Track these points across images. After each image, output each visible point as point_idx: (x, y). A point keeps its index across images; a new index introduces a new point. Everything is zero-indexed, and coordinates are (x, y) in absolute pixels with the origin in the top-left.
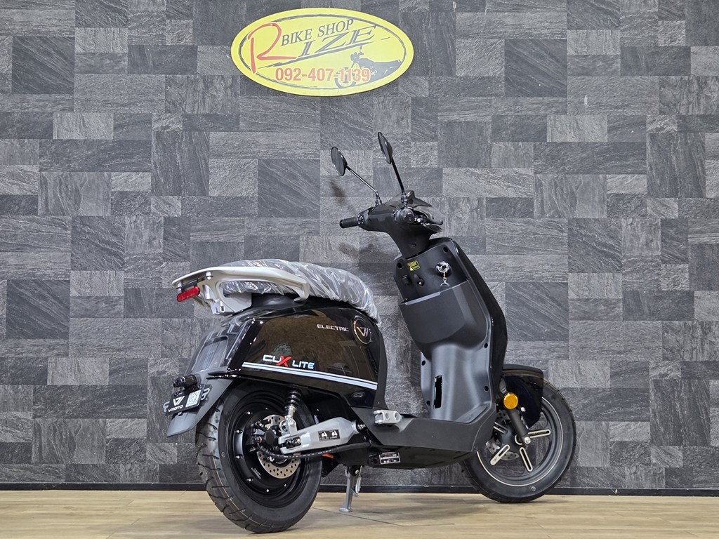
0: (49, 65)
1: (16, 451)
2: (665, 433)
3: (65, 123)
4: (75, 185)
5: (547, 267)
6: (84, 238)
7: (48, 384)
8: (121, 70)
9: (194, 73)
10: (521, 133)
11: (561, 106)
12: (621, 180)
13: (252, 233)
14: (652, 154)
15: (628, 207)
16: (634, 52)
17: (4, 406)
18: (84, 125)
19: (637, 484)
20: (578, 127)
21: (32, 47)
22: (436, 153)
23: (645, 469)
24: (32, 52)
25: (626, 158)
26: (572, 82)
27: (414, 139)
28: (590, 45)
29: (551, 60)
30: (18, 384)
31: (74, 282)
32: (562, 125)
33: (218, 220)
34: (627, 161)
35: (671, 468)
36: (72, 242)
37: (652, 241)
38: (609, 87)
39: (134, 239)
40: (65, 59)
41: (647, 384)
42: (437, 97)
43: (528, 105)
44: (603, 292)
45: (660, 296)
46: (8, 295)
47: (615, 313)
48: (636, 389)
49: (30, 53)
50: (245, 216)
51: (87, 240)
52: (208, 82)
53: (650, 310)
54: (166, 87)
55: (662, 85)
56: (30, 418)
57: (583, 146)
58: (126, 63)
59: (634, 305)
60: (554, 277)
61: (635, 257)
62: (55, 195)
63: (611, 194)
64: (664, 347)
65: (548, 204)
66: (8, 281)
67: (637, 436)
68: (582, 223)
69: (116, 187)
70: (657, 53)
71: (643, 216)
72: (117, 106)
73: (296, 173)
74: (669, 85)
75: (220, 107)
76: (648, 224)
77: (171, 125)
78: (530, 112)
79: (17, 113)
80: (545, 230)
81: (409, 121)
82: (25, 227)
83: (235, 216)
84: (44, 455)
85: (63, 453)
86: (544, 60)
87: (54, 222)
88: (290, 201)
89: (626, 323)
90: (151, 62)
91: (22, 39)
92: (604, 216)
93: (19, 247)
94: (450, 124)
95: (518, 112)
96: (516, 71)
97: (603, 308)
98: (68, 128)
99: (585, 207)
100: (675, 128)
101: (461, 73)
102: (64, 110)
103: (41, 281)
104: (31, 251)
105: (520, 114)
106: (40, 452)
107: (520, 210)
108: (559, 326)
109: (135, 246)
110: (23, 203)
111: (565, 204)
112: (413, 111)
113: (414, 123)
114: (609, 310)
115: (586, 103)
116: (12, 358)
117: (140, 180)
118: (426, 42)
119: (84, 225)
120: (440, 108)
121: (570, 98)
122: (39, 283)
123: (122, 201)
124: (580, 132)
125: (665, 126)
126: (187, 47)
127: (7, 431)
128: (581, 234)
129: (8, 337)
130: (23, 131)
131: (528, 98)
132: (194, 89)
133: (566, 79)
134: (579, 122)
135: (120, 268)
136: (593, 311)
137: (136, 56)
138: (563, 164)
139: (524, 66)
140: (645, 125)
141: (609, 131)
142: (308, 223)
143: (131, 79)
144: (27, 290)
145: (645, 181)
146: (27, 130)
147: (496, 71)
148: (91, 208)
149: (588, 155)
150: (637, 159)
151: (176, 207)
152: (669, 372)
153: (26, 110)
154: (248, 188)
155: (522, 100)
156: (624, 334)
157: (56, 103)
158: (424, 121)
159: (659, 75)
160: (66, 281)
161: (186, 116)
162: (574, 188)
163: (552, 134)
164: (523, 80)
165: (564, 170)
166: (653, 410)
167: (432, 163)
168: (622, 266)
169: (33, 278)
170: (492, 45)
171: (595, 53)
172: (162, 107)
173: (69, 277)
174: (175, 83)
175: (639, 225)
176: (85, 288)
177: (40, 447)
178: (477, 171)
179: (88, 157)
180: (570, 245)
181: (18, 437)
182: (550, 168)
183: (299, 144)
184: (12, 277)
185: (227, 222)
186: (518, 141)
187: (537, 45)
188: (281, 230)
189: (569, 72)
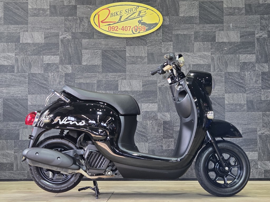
0: (18, 13)
1: (8, 166)
2: (264, 156)
3: (25, 36)
4: (29, 61)
5: (216, 91)
6: (33, 82)
7: (20, 140)
8: (47, 15)
9: (76, 16)
10: (206, 38)
11: (221, 27)
12: (245, 57)
13: (100, 79)
14: (258, 46)
15: (248, 67)
16: (250, 5)
17: (2, 148)
18: (32, 37)
19: (253, 176)
20: (228, 36)
21: (11, 6)
22: (172, 47)
23: (256, 170)
24: (11, 8)
25: (247, 48)
26: (226, 18)
27: (163, 41)
28: (233, 3)
29: (217, 9)
30: (8, 139)
31: (29, 99)
32: (222, 35)
33: (86, 74)
34: (247, 49)
35: (266, 170)
36: (29, 83)
37: (258, 81)
38: (240, 20)
39: (53, 82)
40: (25, 11)
41: (257, 137)
42: (172, 25)
43: (208, 27)
44: (239, 101)
45: (261, 102)
46: (3, 105)
47: (244, 109)
48: (252, 139)
49: (10, 9)
50: (97, 72)
51: (34, 82)
52: (81, 19)
53: (257, 108)
54: (65, 22)
55: (261, 19)
56: (13, 153)
57: (230, 43)
58: (49, 12)
59: (251, 106)
60: (219, 95)
61: (251, 87)
62: (21, 65)
63: (241, 62)
64: (263, 122)
65: (216, 67)
66: (3, 99)
67: (253, 157)
68: (230, 74)
69: (45, 61)
70: (259, 6)
71: (254, 71)
72: (46, 30)
73: (117, 55)
74: (264, 19)
75: (86, 29)
76: (256, 74)
77: (67, 37)
78: (209, 30)
79: (6, 33)
80: (216, 77)
81: (161, 34)
82: (10, 78)
83: (93, 73)
84: (19, 167)
85: (26, 166)
86: (214, 9)
87: (21, 76)
88: (114, 66)
89: (247, 113)
90: (59, 12)
91: (7, 3)
92: (239, 71)
93: (7, 85)
94: (177, 35)
95: (204, 30)
96: (204, 14)
97: (239, 107)
98: (26, 38)
99: (231, 67)
100: (266, 36)
101: (181, 15)
102: (24, 31)
103: (17, 99)
104: (12, 87)
105: (205, 31)
106: (17, 166)
107: (205, 69)
108: (221, 114)
109: (53, 85)
110: (9, 68)
111: (223, 66)
112: (162, 30)
113: (163, 35)
114: (241, 108)
115: (231, 26)
116: (5, 129)
117: (55, 59)
118: (167, 3)
119: (33, 76)
120: (173, 29)
121: (225, 24)
122: (16, 100)
123: (48, 67)
124: (229, 38)
125: (263, 35)
126: (72, 6)
127: (4, 158)
128: (230, 78)
129: (4, 121)
130: (8, 40)
131: (208, 24)
132: (76, 22)
133: (223, 17)
134: (229, 34)
135: (48, 93)
136: (235, 109)
137: (53, 9)
138: (222, 51)
139: (206, 12)
140: (254, 35)
141: (240, 37)
142: (122, 75)
143: (51, 19)
144: (11, 103)
145: (255, 57)
146: (10, 39)
147: (195, 14)
148: (36, 70)
149: (232, 47)
150: (252, 48)
151: (69, 69)
152: (265, 132)
153: (9, 32)
154: (98, 61)
155: (206, 25)
156: (247, 117)
157: (21, 28)
158: (167, 34)
159: (260, 15)
160: (26, 99)
161: (72, 33)
162: (227, 60)
163: (218, 39)
164: (206, 17)
165: (223, 53)
166: (259, 147)
167: (171, 51)
168: (246, 91)
169: (13, 98)
170: (194, 4)
171: (234, 6)
172: (63, 30)
173: (27, 97)
174: (68, 20)
175: (253, 74)
176: (34, 101)
177: (17, 164)
178: (189, 54)
179: (34, 50)
180: (225, 82)
181: (8, 160)
182: (217, 52)
183: (118, 44)
184: (5, 97)
185: (89, 75)
186: (204, 41)
187: (212, 4)
188: (111, 78)
189: (224, 14)
